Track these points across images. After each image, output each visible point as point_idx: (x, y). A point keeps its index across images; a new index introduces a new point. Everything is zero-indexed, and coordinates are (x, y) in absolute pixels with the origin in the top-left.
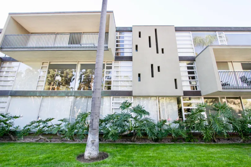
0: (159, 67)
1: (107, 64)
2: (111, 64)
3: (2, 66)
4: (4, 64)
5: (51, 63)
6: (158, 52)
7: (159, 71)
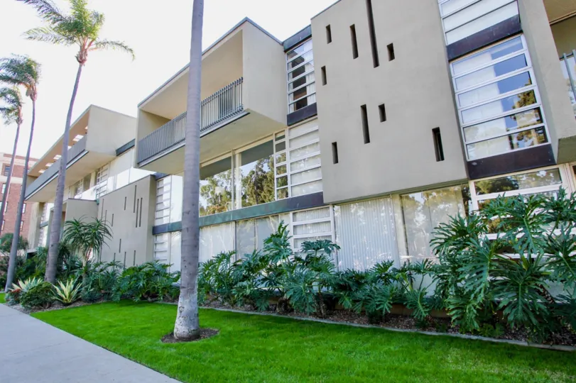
0: (382, 108)
1: (277, 139)
2: (284, 137)
3: (158, 187)
4: (160, 183)
5: (203, 165)
6: (376, 64)
7: (383, 118)
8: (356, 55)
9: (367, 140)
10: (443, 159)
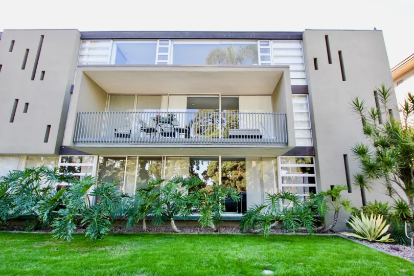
0: (27, 105)
6: (33, 79)
7: (26, 111)
8: (23, 68)
9: (12, 121)
10: (47, 142)
